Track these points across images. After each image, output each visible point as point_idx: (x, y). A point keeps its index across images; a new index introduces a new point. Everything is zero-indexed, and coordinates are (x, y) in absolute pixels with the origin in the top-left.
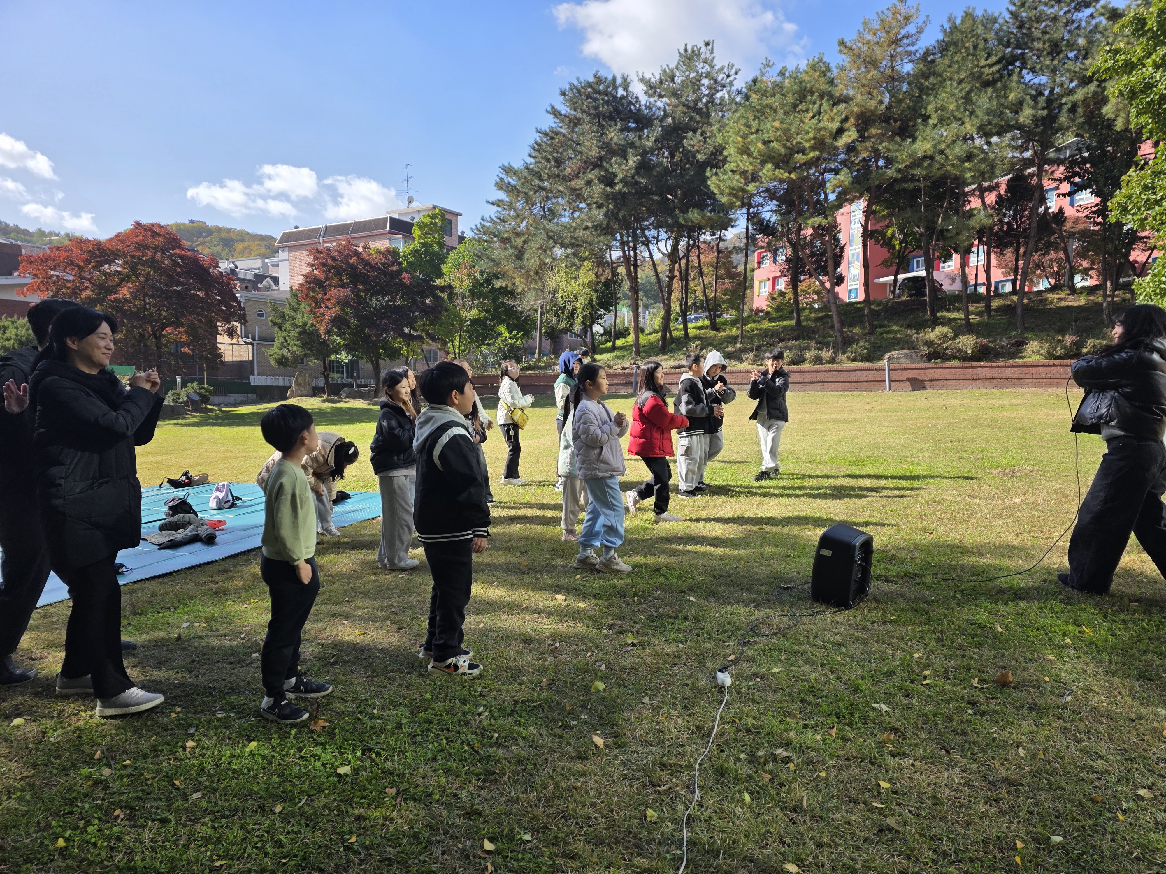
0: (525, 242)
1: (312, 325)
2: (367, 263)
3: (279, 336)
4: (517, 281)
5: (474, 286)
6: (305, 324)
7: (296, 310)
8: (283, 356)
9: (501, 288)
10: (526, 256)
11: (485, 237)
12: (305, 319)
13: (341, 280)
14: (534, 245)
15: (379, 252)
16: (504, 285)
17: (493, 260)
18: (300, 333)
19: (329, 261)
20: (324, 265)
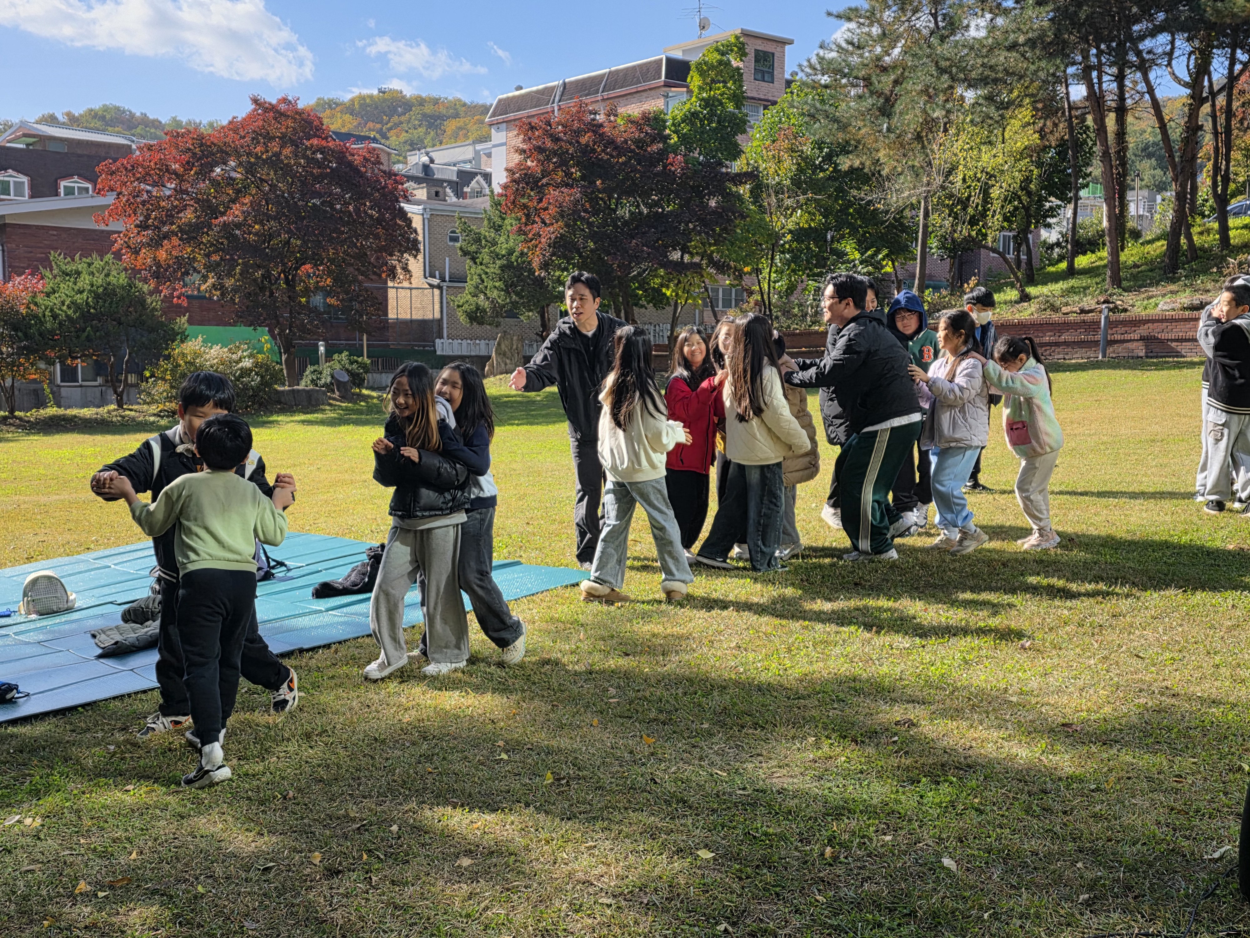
0: (896, 82)
1: (522, 254)
2: (611, 142)
3: (473, 272)
4: (881, 155)
5: (800, 170)
6: (511, 252)
7: (498, 228)
8: (478, 308)
9: (852, 170)
10: (899, 107)
11: (825, 79)
12: (511, 243)
13: (568, 174)
14: (913, 86)
15: (630, 120)
16: (857, 163)
17: (836, 120)
18: (502, 268)
19: (549, 144)
20: (540, 150)
